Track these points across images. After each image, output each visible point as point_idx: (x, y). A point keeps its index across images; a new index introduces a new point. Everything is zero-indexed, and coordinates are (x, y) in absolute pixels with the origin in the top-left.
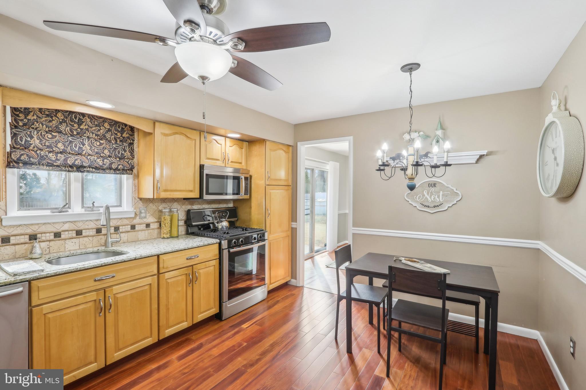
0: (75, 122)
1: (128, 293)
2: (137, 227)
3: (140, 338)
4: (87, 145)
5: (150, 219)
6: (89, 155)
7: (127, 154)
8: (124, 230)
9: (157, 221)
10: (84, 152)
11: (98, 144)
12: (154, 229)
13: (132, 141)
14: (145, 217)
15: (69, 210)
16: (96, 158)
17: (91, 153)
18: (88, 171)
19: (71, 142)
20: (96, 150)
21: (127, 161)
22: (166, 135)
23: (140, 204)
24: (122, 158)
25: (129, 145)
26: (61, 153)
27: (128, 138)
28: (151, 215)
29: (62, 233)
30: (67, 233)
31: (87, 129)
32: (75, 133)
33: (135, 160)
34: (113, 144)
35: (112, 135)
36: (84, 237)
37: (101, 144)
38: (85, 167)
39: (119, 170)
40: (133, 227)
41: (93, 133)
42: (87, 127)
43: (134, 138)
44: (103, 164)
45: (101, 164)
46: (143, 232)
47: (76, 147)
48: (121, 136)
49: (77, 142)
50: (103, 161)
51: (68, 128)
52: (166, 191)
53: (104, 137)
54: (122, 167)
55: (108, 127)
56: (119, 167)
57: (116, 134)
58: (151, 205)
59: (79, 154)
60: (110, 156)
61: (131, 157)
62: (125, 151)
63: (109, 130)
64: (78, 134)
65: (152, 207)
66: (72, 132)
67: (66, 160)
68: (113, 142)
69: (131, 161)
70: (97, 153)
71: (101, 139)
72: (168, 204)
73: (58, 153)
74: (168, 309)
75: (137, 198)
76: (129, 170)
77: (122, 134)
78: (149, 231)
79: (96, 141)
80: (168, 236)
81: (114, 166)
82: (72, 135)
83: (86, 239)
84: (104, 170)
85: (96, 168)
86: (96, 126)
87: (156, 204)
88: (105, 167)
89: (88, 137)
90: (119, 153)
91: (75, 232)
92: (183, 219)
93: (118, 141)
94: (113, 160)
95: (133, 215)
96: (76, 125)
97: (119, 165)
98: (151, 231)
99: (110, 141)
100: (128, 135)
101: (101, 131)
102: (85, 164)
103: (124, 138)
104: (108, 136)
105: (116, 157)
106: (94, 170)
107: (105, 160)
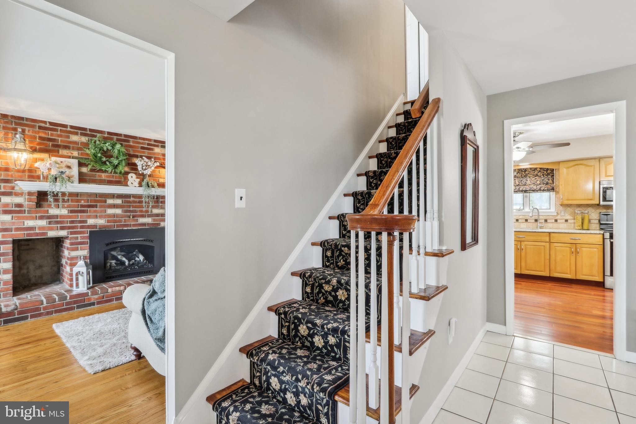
0: (523, 172)
1: (532, 246)
2: (559, 221)
3: (538, 270)
4: (528, 181)
5: (568, 217)
6: (530, 185)
7: (550, 181)
8: (550, 222)
9: (573, 218)
10: (527, 184)
11: (534, 179)
12: (571, 223)
13: (552, 174)
14: (564, 216)
15: (523, 210)
16: (533, 186)
17: (530, 184)
18: (530, 193)
19: (522, 180)
20: (533, 182)
21: (550, 185)
22: (568, 168)
23: (561, 208)
24: (547, 184)
25: (551, 176)
26: (517, 186)
27: (550, 173)
28: (569, 215)
29: (519, 220)
30: (521, 220)
31: (529, 173)
32: (523, 176)
33: (555, 184)
34: (542, 178)
35: (541, 173)
36: (529, 222)
37: (536, 179)
38: (528, 191)
39: (545, 190)
40: (556, 221)
41: (531, 175)
42: (528, 172)
43: (554, 172)
44: (537, 188)
45: (535, 188)
46: (563, 224)
47: (523, 182)
48: (547, 173)
49: (524, 180)
50: (536, 187)
51: (520, 175)
52: (568, 200)
53: (537, 175)
54: (547, 189)
55: (539, 170)
56: (545, 189)
57: (543, 172)
58: (569, 209)
59: (525, 185)
60: (540, 184)
61: (552, 183)
62: (549, 180)
63: (540, 171)
64: (524, 176)
65: (570, 210)
66: (522, 176)
67: (519, 189)
68: (542, 177)
69: (553, 184)
70: (533, 183)
71: (535, 177)
72: (583, 208)
73: (516, 186)
74: (556, 263)
75: (558, 205)
76: (551, 190)
77: (547, 172)
78: (568, 224)
79: (533, 178)
80: (579, 228)
81: (542, 189)
82: (522, 177)
83: (529, 223)
84: (537, 191)
85: (533, 191)
86: (533, 171)
87: (573, 208)
88: (537, 189)
89: (529, 177)
90: (545, 182)
91: (524, 220)
92: (597, 219)
93: (545, 175)
94: (542, 185)
95: (556, 214)
96: (523, 173)
97: (545, 188)
98: (569, 224)
99: (540, 177)
100: (550, 171)
101: (535, 172)
102: (527, 189)
103: (548, 173)
104: (539, 174)
105: (544, 184)
106: (532, 191)
107: (538, 186)
